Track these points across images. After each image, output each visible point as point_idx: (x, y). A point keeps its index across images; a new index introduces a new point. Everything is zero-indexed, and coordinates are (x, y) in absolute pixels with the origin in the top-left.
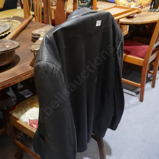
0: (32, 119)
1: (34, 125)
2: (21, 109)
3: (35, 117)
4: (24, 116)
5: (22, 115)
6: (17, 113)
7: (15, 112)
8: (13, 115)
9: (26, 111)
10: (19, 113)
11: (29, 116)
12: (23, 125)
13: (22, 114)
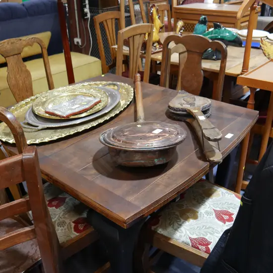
0: (194, 236)
1: (200, 247)
2: (170, 222)
3: (198, 234)
4: (180, 233)
5: (177, 232)
6: (165, 228)
7: (161, 227)
8: (158, 232)
9: (181, 225)
10: (170, 229)
11: (188, 232)
12: (182, 247)
13: (176, 230)
